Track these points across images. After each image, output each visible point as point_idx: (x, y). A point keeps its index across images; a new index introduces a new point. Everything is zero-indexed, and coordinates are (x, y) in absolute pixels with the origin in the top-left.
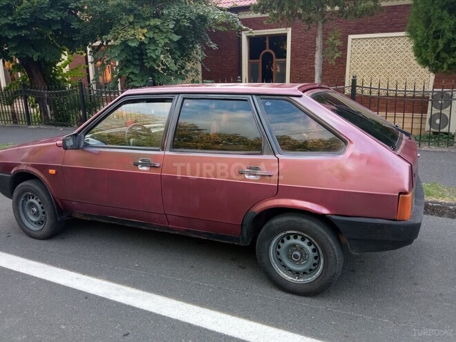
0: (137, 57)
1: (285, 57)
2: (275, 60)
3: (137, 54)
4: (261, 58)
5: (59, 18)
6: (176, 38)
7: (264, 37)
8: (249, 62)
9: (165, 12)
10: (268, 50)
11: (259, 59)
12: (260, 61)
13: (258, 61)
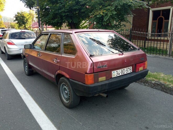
0: (101, 21)
1: (169, 19)
2: (164, 20)
3: (101, 20)
4: (158, 20)
5: (78, 8)
6: (115, 13)
7: (160, 11)
8: (152, 22)
9: (112, 3)
10: (161, 16)
11: (157, 20)
12: (157, 21)
13: (156, 21)
